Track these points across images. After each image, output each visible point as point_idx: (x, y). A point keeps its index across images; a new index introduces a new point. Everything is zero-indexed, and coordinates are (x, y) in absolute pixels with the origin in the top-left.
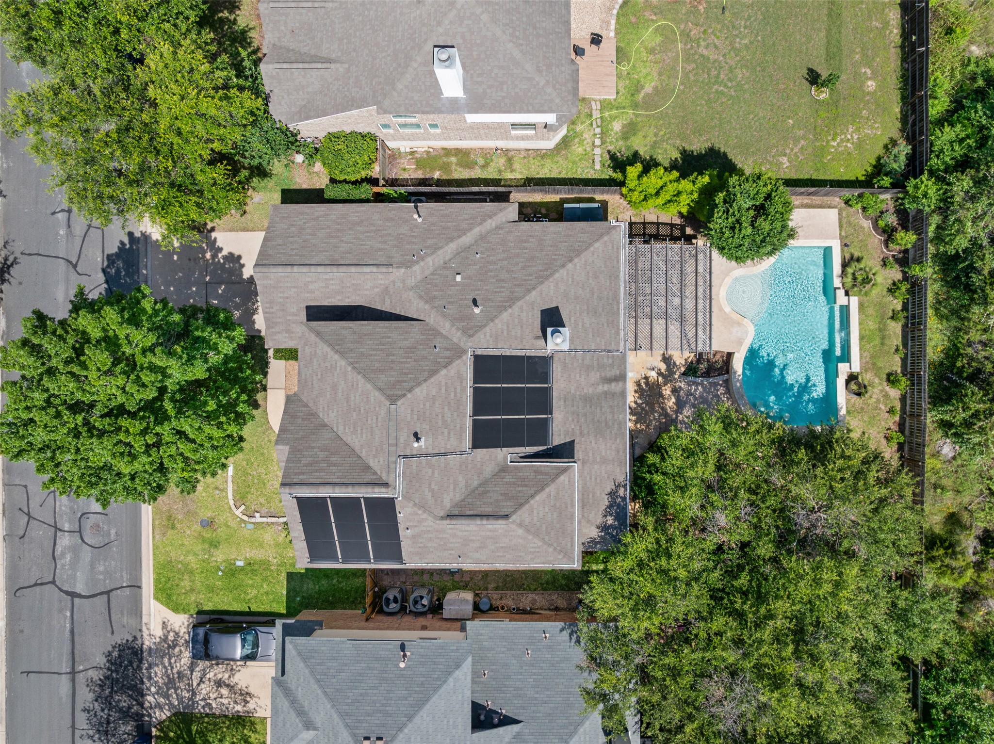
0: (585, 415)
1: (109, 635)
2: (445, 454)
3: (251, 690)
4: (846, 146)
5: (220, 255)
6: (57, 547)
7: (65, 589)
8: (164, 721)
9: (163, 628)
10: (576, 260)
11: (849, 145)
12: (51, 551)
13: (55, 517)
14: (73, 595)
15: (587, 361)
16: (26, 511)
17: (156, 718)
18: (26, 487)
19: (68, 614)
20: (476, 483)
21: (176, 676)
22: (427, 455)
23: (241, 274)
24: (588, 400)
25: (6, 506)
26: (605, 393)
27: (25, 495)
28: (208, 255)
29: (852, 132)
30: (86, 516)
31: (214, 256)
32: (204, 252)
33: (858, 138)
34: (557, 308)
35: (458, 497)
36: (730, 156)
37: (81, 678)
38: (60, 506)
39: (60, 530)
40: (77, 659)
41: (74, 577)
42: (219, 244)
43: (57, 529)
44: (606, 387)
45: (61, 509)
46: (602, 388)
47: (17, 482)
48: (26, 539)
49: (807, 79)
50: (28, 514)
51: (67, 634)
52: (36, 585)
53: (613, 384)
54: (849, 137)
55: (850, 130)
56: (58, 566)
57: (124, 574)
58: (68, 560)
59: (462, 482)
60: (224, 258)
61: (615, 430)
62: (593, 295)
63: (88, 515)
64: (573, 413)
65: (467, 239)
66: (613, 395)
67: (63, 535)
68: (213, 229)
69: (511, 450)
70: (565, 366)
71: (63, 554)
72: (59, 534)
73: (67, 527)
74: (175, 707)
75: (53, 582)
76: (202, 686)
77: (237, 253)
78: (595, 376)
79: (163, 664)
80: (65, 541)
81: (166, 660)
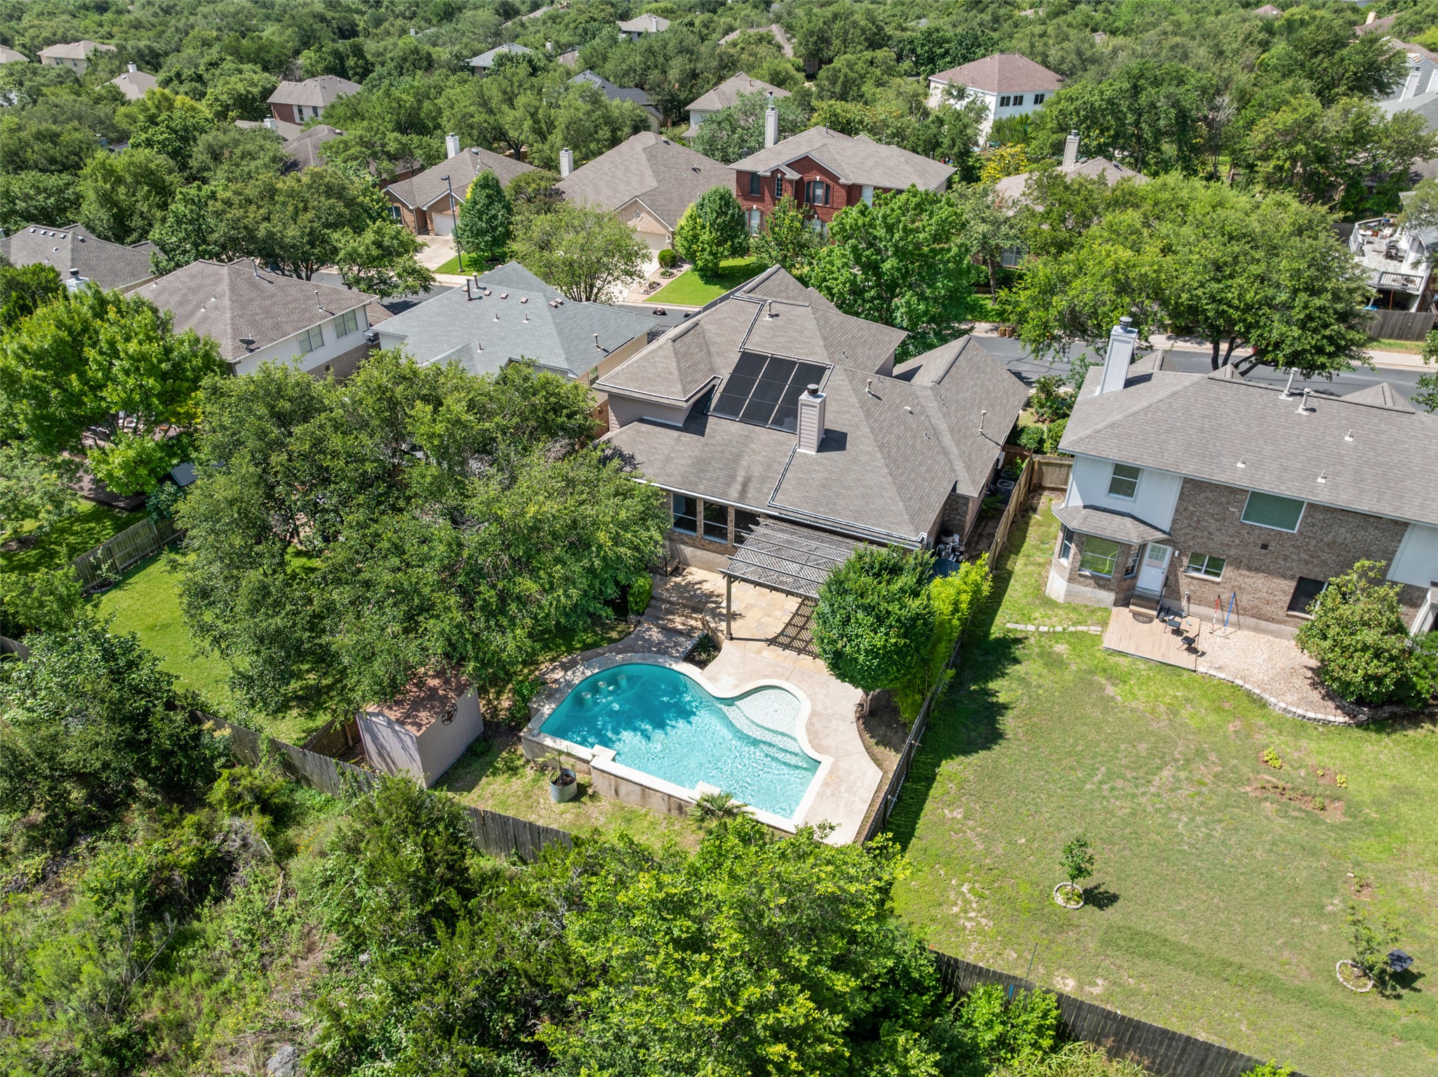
0: (723, 452)
2: (750, 331)
4: (955, 904)
10: (889, 478)
11: (956, 909)
15: (776, 466)
20: (712, 349)
22: (756, 320)
24: (737, 458)
26: (733, 477)
29: (979, 923)
33: (965, 928)
34: (844, 449)
35: (708, 334)
36: (982, 753)
44: (740, 479)
46: (741, 475)
49: (1096, 888)
53: (739, 487)
54: (972, 914)
55: (984, 921)
59: (718, 340)
61: (691, 477)
62: (845, 489)
64: (730, 441)
65: (947, 440)
66: (728, 485)
69: (725, 382)
70: (781, 444)
78: (757, 471)
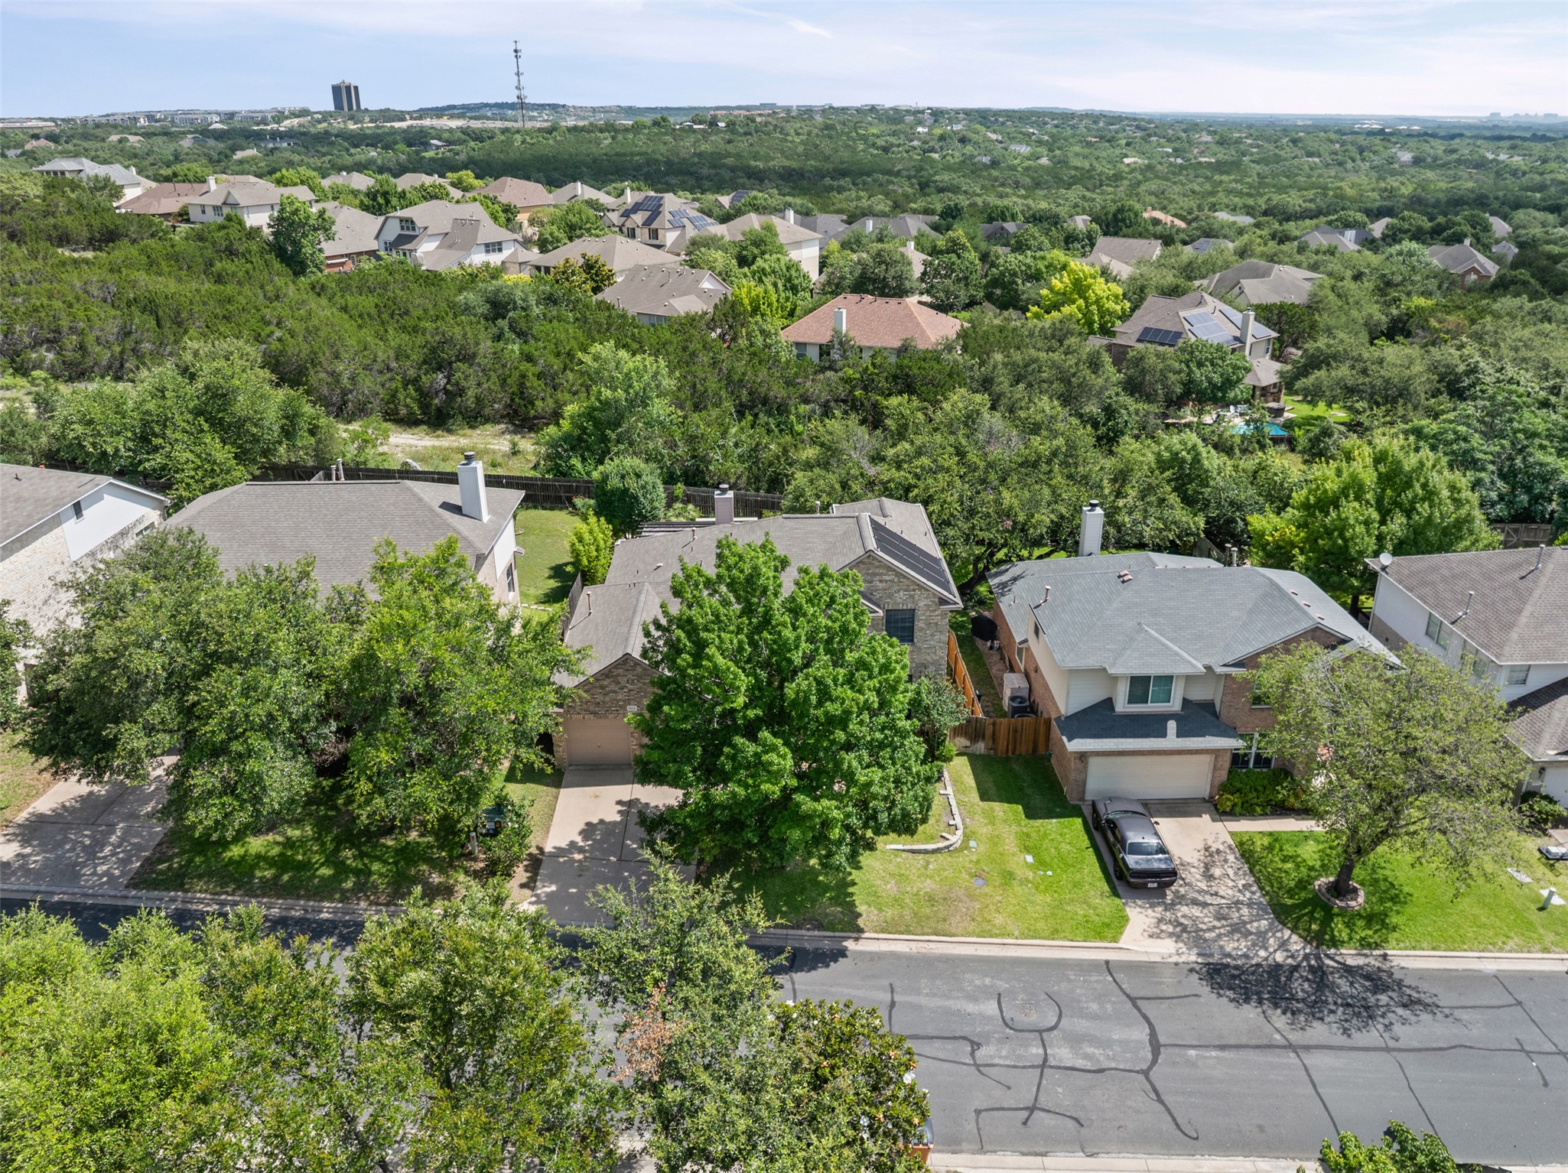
1: (1202, 1000)
3: (1201, 846)
5: (581, 844)
6: (1077, 1066)
7: (1150, 1056)
8: (1301, 936)
9: (1158, 937)
12: (1089, 1075)
13: (1024, 1067)
14: (1156, 1046)
16: (1025, 1114)
17: (1304, 948)
18: (978, 1112)
19: (1192, 1052)
21: (1224, 923)
23: (615, 823)
25: (1024, 1150)
27: (995, 1113)
28: (578, 856)
30: (1010, 1023)
31: (581, 850)
32: (573, 861)
37: (1295, 1037)
38: (1000, 1057)
39: (1045, 1060)
40: (1266, 1042)
41: (1124, 1043)
42: (563, 844)
43: (1044, 1064)
45: (1006, 1058)
47: (971, 1127)
48: (1080, 1115)
50: (1031, 1109)
51: (1226, 1054)
52: (1160, 1100)
56: (1113, 1065)
57: (1093, 979)
58: (1097, 1051)
60: (585, 839)
63: (1007, 1018)
67: (1054, 1056)
68: (540, 849)
71: (1087, 1057)
72: (1052, 1062)
73: (1037, 1051)
74: (1271, 924)
75: (1146, 1073)
76: (1221, 893)
77: (582, 826)
79: (1215, 940)
80: (1062, 1054)
81: (1207, 935)
